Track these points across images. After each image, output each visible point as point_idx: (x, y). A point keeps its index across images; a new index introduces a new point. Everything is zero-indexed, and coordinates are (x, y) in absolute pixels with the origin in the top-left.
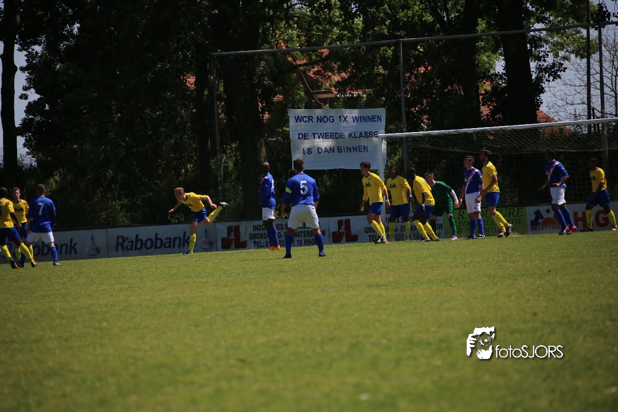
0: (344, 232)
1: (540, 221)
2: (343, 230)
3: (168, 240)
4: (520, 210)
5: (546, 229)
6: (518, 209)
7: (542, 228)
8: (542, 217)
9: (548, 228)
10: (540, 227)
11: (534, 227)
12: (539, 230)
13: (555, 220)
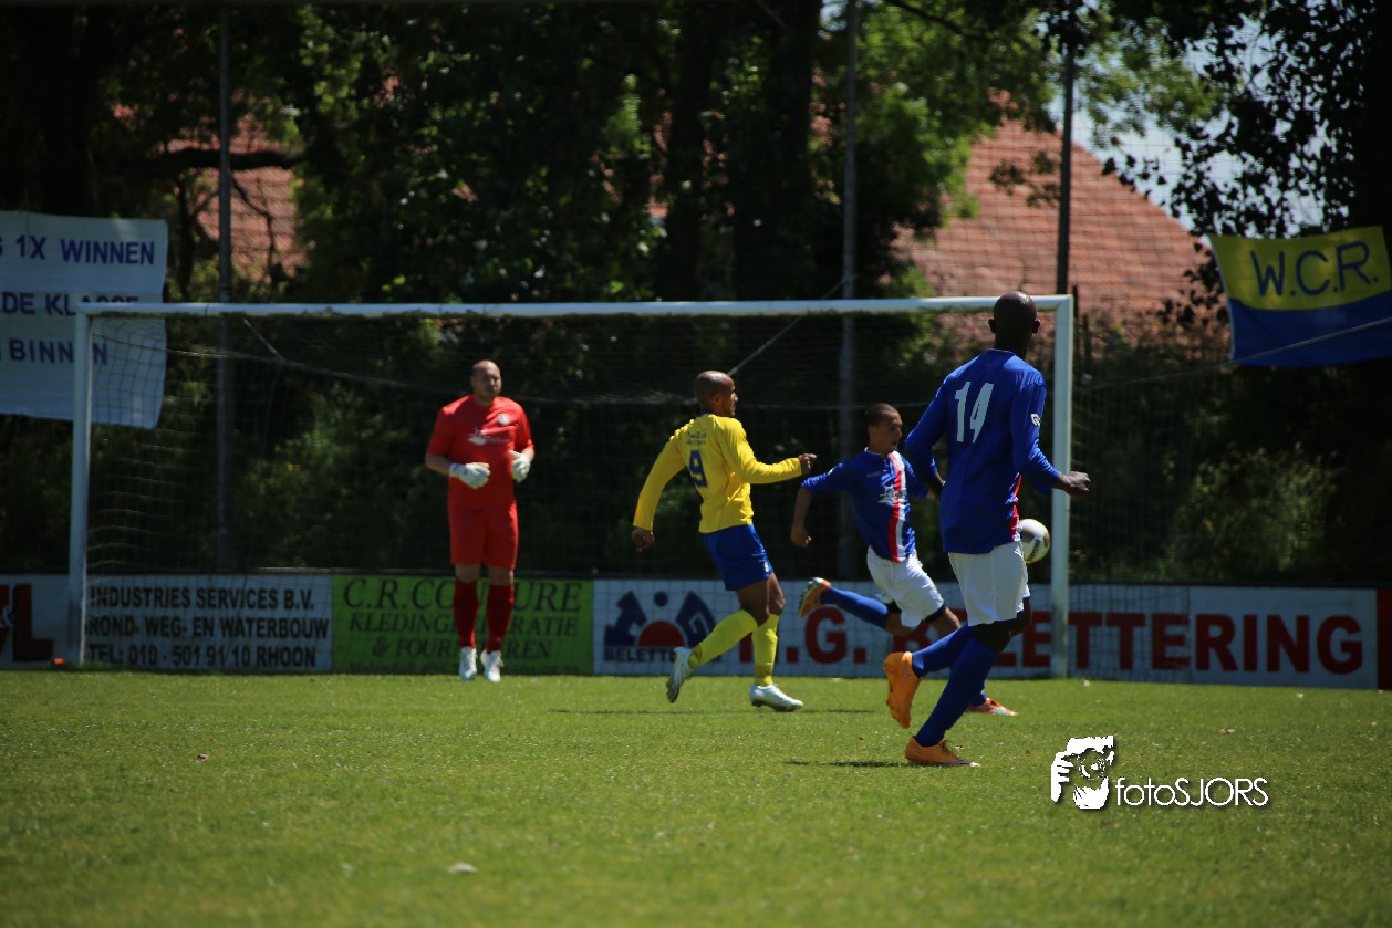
0: (7, 629)
1: (635, 631)
2: (4, 620)
4: (573, 590)
5: (652, 659)
6: (568, 587)
7: (639, 653)
8: (640, 618)
9: (657, 656)
10: (633, 651)
11: (615, 649)
12: (630, 659)
13: (681, 629)
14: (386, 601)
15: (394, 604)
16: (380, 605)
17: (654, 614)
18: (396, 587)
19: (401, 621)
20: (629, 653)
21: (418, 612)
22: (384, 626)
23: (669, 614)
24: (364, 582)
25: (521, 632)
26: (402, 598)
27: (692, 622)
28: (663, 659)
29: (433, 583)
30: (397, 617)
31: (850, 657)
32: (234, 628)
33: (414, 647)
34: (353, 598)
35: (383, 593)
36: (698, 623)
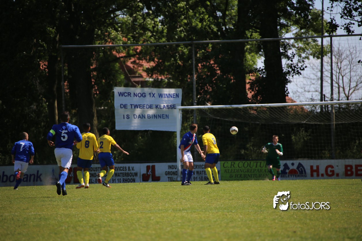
0: (150, 174)
1: (287, 171)
2: (150, 173)
3: (26, 176)
5: (291, 177)
7: (288, 176)
8: (288, 168)
9: (292, 176)
10: (287, 175)
11: (283, 175)
12: (286, 177)
13: (297, 170)
14: (232, 166)
15: (234, 167)
16: (231, 167)
17: (291, 167)
18: (234, 163)
19: (236, 170)
20: (286, 176)
21: (239, 168)
22: (232, 172)
23: (295, 167)
24: (227, 163)
25: (262, 172)
26: (236, 165)
27: (300, 169)
28: (294, 177)
29: (242, 162)
30: (235, 170)
31: (335, 175)
32: (199, 173)
33: (239, 176)
34: (225, 166)
35: (231, 165)
36: (301, 169)
